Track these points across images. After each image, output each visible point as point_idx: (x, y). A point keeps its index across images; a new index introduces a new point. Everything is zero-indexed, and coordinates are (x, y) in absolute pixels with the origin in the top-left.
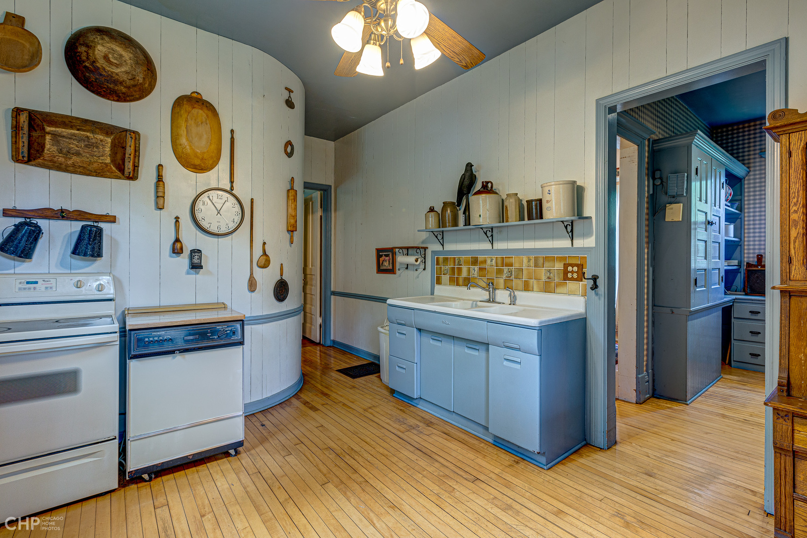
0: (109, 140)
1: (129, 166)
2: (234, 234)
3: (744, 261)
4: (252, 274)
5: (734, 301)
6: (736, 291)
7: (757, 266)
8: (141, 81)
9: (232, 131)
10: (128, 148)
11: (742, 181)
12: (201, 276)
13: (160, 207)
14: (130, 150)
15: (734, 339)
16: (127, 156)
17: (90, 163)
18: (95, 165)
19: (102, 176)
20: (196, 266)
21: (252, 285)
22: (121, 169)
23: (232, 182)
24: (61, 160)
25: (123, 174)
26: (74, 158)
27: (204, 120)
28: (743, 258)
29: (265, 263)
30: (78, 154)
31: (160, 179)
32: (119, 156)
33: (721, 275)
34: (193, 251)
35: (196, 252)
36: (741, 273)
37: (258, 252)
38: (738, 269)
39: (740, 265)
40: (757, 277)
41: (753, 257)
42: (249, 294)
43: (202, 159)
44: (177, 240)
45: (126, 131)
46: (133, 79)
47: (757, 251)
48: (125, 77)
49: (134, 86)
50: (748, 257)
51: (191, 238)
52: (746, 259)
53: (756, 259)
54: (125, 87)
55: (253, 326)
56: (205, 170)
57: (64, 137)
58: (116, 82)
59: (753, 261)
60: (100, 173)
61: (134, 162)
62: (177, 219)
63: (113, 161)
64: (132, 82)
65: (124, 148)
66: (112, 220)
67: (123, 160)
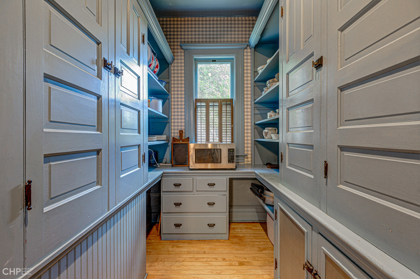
3: (171, 136)
5: (162, 176)
6: (166, 163)
7: (179, 140)
11: (170, 65)
15: (163, 213)
28: (170, 133)
33: (142, 153)
36: (169, 146)
38: (168, 143)
39: (168, 140)
40: (180, 150)
41: (177, 133)
47: (179, 128)
50: (174, 133)
52: (172, 135)
53: (179, 135)
59: (177, 136)
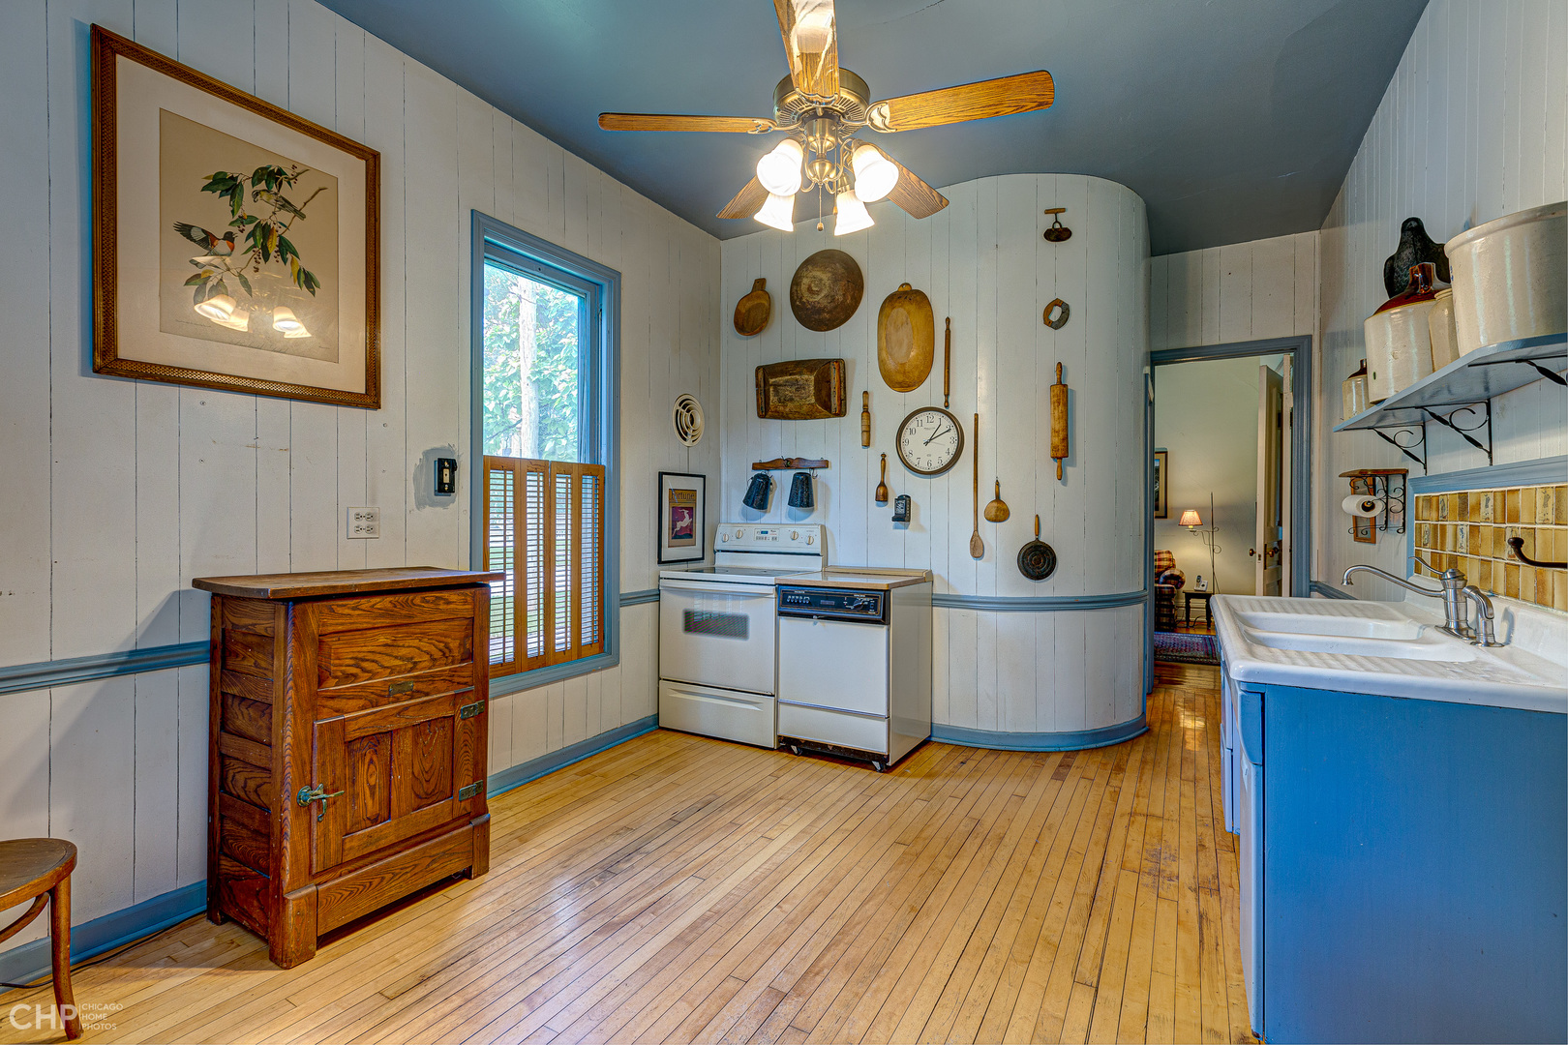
0: (812, 378)
1: (835, 401)
2: (951, 471)
4: (976, 529)
8: (841, 298)
9: (948, 320)
10: (832, 381)
12: (909, 532)
13: (867, 445)
14: (835, 383)
16: (832, 390)
17: (801, 406)
18: (805, 408)
19: (815, 418)
20: (902, 518)
21: (977, 549)
22: (827, 407)
23: (947, 395)
24: (781, 408)
25: (830, 412)
26: (789, 404)
27: (905, 319)
29: (1000, 513)
30: (791, 400)
31: (866, 410)
32: (824, 393)
34: (901, 498)
35: (905, 500)
37: (987, 496)
42: (973, 561)
43: (904, 373)
44: (882, 484)
45: (829, 361)
46: (833, 300)
48: (825, 302)
49: (836, 307)
51: (900, 482)
54: (828, 313)
55: (979, 612)
56: (914, 385)
57: (781, 385)
58: (820, 311)
60: (810, 415)
61: (839, 397)
62: (884, 456)
63: (818, 399)
64: (832, 305)
65: (829, 382)
66: (825, 464)
67: (829, 396)
